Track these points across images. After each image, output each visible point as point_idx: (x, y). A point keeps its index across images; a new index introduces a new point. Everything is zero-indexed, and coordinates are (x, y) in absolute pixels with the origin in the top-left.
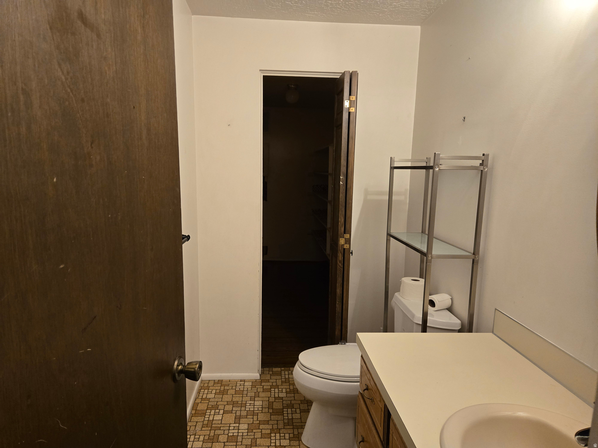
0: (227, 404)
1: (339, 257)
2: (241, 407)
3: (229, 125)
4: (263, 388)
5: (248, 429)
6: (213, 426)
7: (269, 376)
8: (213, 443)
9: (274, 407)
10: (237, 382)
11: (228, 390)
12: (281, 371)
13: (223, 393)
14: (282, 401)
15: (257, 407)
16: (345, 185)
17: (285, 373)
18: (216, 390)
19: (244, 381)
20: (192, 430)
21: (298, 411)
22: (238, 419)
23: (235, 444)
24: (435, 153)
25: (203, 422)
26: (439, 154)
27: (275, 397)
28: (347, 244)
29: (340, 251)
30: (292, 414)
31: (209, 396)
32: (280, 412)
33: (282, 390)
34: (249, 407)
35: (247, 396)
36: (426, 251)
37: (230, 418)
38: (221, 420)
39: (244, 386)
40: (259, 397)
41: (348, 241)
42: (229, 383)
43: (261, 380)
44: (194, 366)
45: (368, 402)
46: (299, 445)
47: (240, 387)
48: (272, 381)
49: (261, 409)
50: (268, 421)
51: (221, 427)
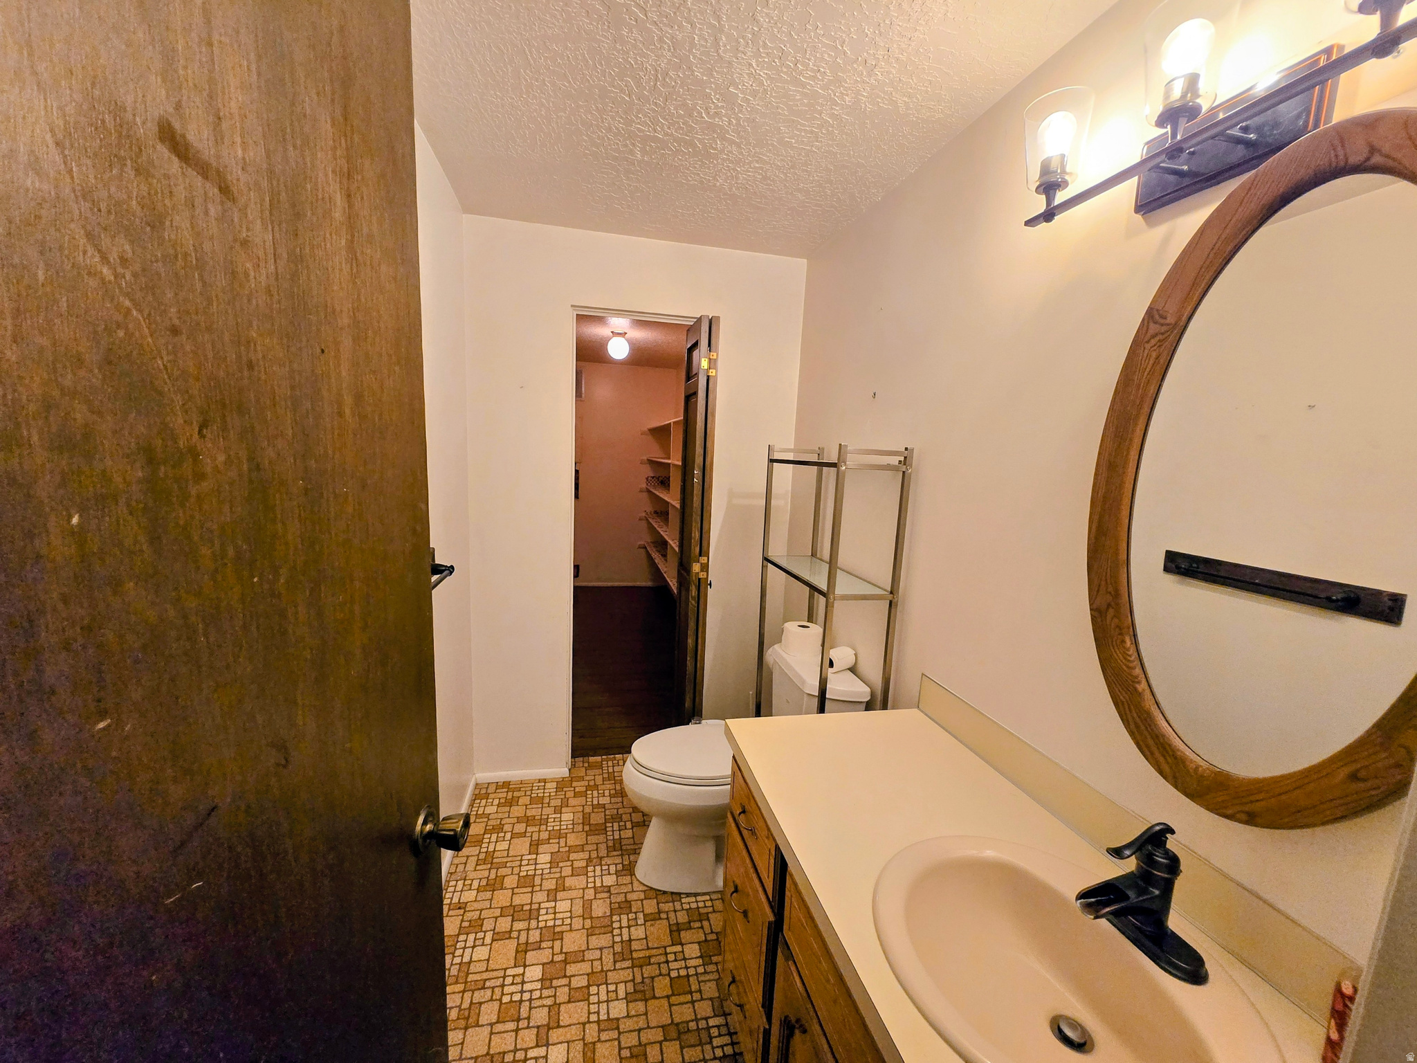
0: (517, 823)
1: (692, 591)
2: (540, 825)
3: (522, 387)
4: (574, 790)
5: (550, 863)
6: (495, 861)
7: (584, 769)
8: (493, 891)
9: (591, 821)
10: (533, 784)
11: (519, 797)
12: (602, 761)
13: (510, 803)
14: (603, 810)
15: (565, 823)
16: (701, 483)
17: (607, 764)
18: (500, 799)
19: (545, 781)
20: (460, 872)
21: (629, 825)
22: (535, 847)
23: (530, 889)
24: (840, 445)
25: (478, 855)
26: (846, 446)
27: (592, 805)
28: (703, 571)
29: (693, 582)
30: (620, 830)
31: (488, 811)
32: (601, 829)
33: (604, 793)
34: (553, 824)
35: (549, 807)
36: (826, 589)
37: (522, 846)
38: (508, 850)
39: (544, 789)
40: (567, 806)
41: (705, 568)
42: (521, 786)
43: (572, 778)
44: (454, 825)
45: (745, 833)
46: (632, 883)
47: (539, 791)
48: (587, 778)
49: (571, 827)
50: (582, 845)
51: (507, 862)
